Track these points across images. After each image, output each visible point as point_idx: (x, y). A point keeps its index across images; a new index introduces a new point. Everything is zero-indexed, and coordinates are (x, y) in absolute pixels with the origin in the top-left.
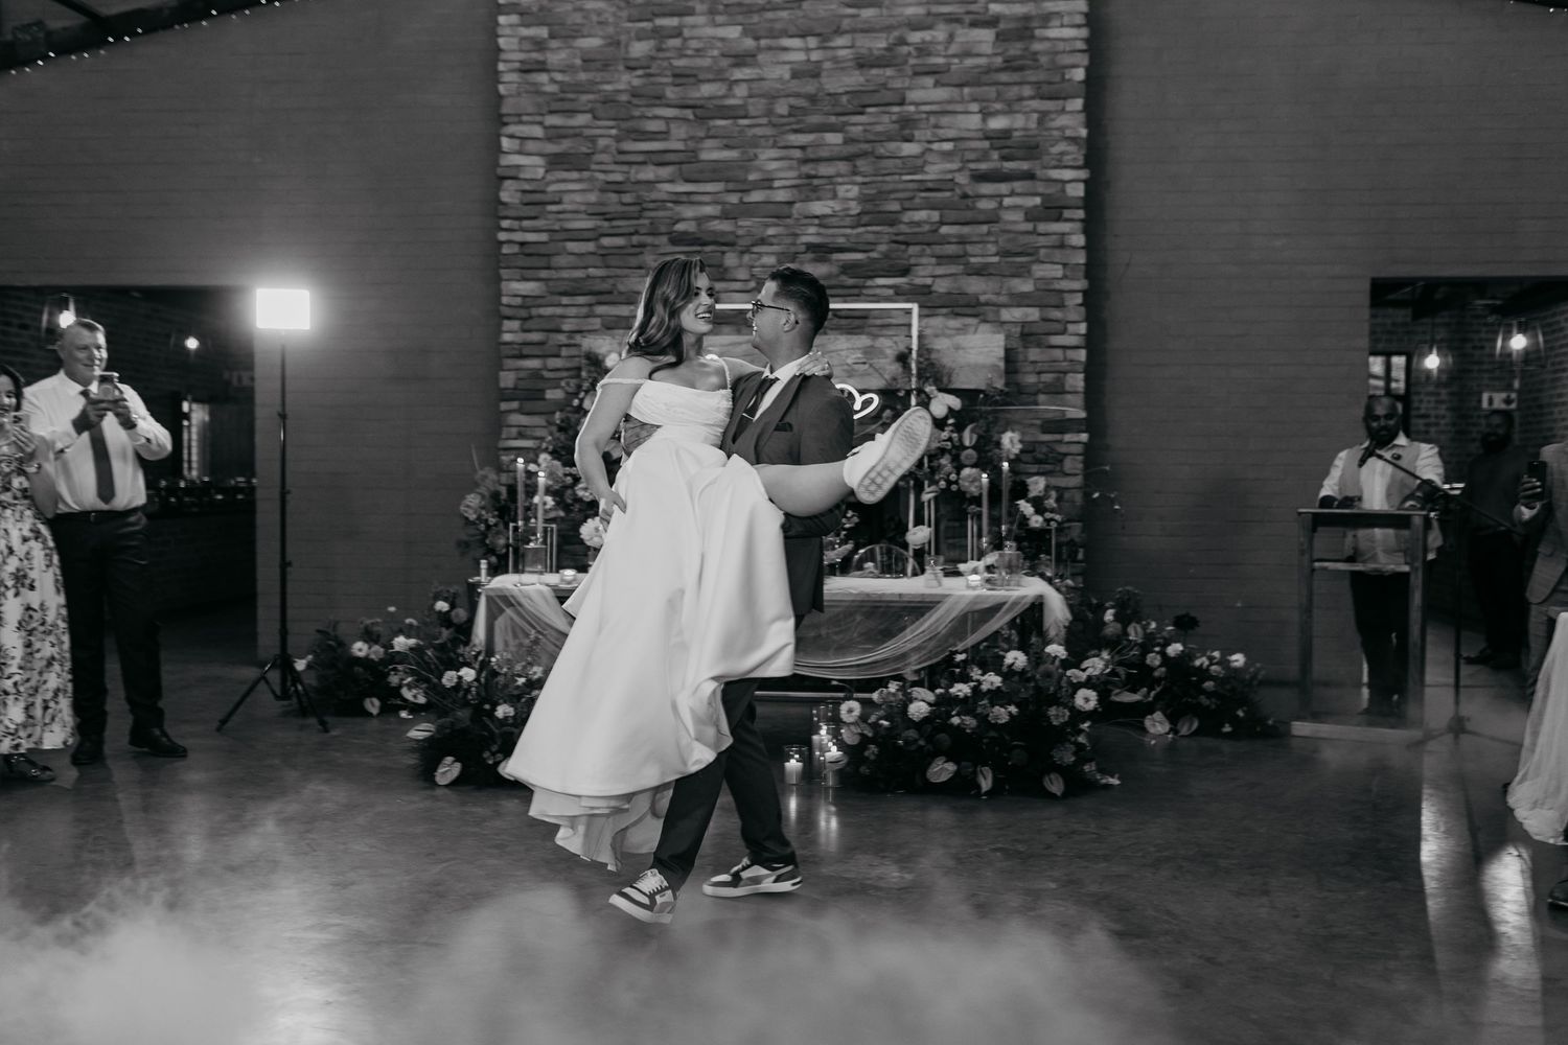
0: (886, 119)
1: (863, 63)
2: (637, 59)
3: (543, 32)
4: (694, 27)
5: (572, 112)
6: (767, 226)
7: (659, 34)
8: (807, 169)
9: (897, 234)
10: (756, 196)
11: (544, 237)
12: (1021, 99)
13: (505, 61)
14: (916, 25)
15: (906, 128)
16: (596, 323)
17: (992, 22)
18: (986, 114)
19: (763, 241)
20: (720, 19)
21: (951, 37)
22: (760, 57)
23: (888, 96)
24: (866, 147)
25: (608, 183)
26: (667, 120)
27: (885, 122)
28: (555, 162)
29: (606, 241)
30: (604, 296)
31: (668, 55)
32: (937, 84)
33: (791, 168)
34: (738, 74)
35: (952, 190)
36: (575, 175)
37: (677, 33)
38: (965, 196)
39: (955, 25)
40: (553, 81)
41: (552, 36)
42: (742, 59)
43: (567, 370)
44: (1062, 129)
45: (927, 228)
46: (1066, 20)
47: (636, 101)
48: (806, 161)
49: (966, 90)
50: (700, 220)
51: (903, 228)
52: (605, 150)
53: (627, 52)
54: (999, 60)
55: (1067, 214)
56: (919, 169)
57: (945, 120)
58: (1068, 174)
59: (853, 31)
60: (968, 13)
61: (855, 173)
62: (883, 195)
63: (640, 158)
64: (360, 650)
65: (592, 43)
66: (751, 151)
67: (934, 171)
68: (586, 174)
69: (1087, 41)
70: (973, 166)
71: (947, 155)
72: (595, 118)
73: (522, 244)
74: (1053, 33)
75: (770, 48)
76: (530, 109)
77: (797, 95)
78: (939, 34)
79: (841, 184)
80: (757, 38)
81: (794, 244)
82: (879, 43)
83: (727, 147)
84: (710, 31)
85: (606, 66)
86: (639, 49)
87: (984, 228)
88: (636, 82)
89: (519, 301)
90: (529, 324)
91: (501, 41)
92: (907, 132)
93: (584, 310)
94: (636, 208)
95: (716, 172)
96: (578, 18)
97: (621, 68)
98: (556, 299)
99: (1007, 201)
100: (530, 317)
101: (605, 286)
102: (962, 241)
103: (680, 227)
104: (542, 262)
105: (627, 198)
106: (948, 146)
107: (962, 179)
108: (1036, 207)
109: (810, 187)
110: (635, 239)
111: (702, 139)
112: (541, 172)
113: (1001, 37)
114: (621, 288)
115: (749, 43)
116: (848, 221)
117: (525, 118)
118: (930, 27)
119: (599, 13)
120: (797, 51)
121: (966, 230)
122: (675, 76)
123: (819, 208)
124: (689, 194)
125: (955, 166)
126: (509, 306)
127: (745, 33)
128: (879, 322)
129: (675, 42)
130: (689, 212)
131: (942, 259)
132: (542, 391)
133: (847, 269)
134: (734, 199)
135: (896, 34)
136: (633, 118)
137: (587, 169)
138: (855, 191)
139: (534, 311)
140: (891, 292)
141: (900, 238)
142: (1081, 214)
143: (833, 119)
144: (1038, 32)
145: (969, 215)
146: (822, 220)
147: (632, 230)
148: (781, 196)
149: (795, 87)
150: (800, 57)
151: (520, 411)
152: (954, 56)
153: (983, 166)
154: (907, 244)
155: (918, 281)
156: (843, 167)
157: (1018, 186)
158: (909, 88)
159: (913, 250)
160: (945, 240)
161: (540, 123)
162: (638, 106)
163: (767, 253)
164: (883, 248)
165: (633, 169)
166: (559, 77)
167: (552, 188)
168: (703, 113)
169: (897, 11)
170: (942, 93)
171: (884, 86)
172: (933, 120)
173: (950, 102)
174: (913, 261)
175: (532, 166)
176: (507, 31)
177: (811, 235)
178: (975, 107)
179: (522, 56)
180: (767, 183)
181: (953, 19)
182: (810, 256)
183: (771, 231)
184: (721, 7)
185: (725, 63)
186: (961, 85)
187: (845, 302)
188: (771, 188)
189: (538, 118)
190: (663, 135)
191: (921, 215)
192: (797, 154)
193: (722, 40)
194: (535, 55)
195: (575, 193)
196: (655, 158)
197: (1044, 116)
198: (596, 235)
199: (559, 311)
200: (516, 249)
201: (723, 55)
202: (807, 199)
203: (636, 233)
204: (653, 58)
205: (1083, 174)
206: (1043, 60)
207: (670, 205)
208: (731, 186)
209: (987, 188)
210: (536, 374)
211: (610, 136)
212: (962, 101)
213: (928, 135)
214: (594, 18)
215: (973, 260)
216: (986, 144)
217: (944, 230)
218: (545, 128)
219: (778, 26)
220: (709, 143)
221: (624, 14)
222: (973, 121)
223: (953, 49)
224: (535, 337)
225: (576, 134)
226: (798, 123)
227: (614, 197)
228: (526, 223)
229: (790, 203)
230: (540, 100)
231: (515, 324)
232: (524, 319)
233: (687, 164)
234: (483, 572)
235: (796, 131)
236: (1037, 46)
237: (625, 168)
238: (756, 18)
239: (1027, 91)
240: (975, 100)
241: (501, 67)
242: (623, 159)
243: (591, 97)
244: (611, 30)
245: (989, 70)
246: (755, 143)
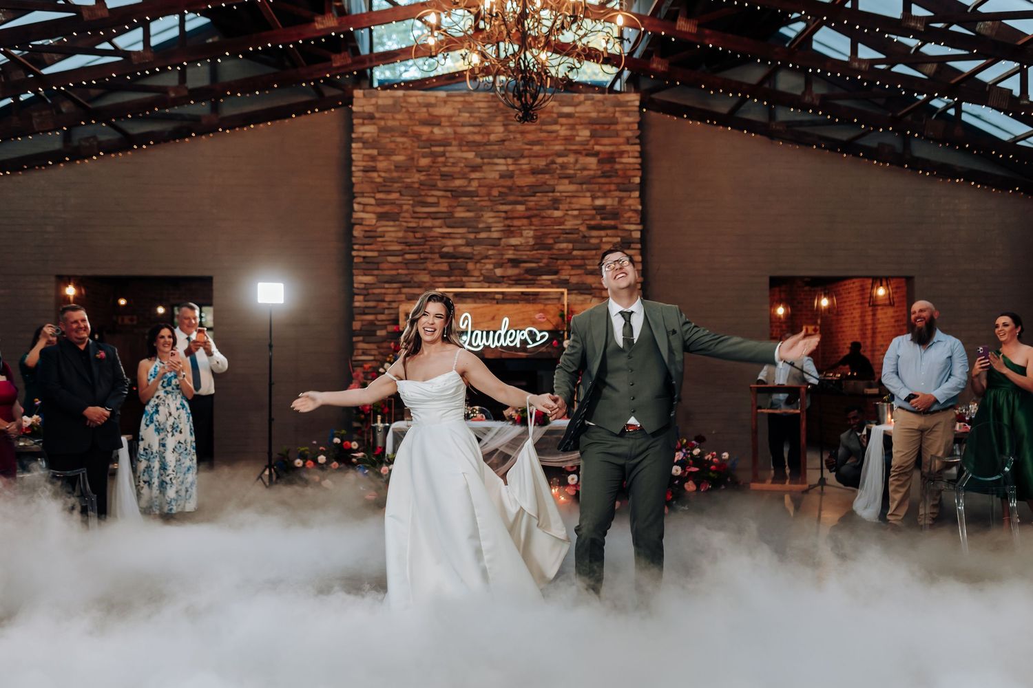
0: (546, 199)
1: (534, 172)
2: (423, 167)
3: (375, 152)
4: (451, 152)
5: (389, 192)
6: (488, 250)
7: (434, 155)
8: (508, 222)
9: (552, 255)
10: (483, 235)
11: (375, 254)
12: (610, 191)
13: (356, 166)
14: (560, 155)
15: (555, 203)
16: (403, 297)
17: (596, 154)
18: (594, 198)
19: (487, 257)
20: (464, 148)
21: (576, 161)
22: (484, 168)
23: (546, 188)
24: (535, 212)
25: (408, 227)
26: (438, 197)
27: (545, 200)
28: (381, 216)
29: (408, 256)
30: (406, 284)
31: (438, 165)
32: (570, 183)
33: (500, 222)
34: (473, 175)
35: (578, 234)
36: (391, 223)
37: (443, 154)
38: (584, 237)
39: (578, 155)
40: (379, 176)
41: (379, 154)
42: (475, 168)
43: (388, 320)
44: (630, 206)
45: (566, 252)
46: (631, 154)
47: (422, 187)
48: (507, 218)
49: (584, 186)
50: (455, 247)
51: (555, 252)
52: (407, 211)
53: (418, 163)
54: (599, 172)
55: (632, 246)
56: (562, 224)
57: (574, 200)
58: (633, 227)
59: (529, 156)
60: (585, 150)
61: (531, 224)
62: (545, 235)
63: (425, 216)
64: (299, 463)
65: (400, 158)
66: (480, 213)
67: (569, 224)
68: (397, 223)
69: (640, 164)
70: (588, 222)
71: (575, 217)
72: (401, 195)
73: (364, 257)
74: (625, 160)
75: (489, 164)
76: (368, 190)
77: (503, 187)
78: (571, 159)
79: (525, 230)
80: (482, 158)
81: (502, 259)
82: (542, 163)
83: (468, 211)
84: (459, 154)
85: (407, 170)
86: (424, 162)
87: (594, 252)
88: (422, 178)
89: (363, 286)
90: (368, 298)
91: (354, 156)
92: (556, 206)
93: (397, 291)
94: (422, 240)
95: (463, 223)
96: (393, 146)
97: (415, 171)
98: (382, 285)
99: (604, 240)
100: (368, 294)
101: (408, 279)
102: (583, 258)
103: (445, 250)
104: (376, 266)
105: (418, 235)
106: (576, 213)
107: (583, 228)
108: (618, 242)
109: (509, 231)
110: (422, 256)
111: (455, 207)
112: (374, 221)
113: (600, 162)
114: (416, 279)
115: (479, 160)
116: (528, 248)
117: (365, 195)
118: (566, 156)
119: (403, 143)
120: (502, 165)
121: (585, 253)
122: (442, 175)
123: (514, 241)
124: (449, 233)
125: (579, 222)
126: (358, 288)
127: (476, 155)
128: (544, 297)
129: (441, 159)
130: (449, 242)
131: (574, 267)
132: (375, 331)
133: (528, 271)
134: (472, 236)
135: (550, 159)
136: (421, 195)
137: (398, 220)
138: (531, 233)
139: (370, 291)
140: (549, 282)
141: (553, 256)
142: (639, 246)
143: (520, 199)
144: (617, 160)
145: (586, 246)
146: (515, 247)
147: (421, 251)
148: (495, 235)
149: (502, 182)
150: (504, 168)
151: (363, 341)
152: (578, 170)
153: (593, 223)
154: (557, 259)
155: (563, 277)
156: (525, 221)
157: (610, 232)
158: (557, 185)
159: (559, 262)
160: (575, 258)
161: (374, 197)
162: (423, 190)
163: (489, 263)
164: (545, 261)
165: (421, 221)
166: (383, 174)
167: (380, 229)
168: (456, 194)
169: (551, 147)
170: (572, 188)
171: (545, 183)
172: (568, 200)
173: (577, 191)
174: (560, 267)
175: (370, 218)
176: (357, 151)
177: (510, 254)
178: (588, 194)
179: (364, 164)
180: (488, 229)
181: (577, 152)
182: (509, 264)
183: (490, 252)
184: (465, 143)
185: (467, 170)
186: (581, 184)
187: (528, 287)
188: (490, 231)
189: (372, 195)
190: (436, 204)
191: (564, 245)
192: (503, 215)
193: (466, 159)
194: (371, 164)
195: (391, 232)
196: (432, 216)
197: (621, 200)
198: (402, 253)
199: (383, 291)
200: (361, 260)
201: (466, 166)
202: (508, 237)
203: (423, 252)
204: (431, 167)
205: (640, 227)
206: (620, 173)
207: (440, 239)
208: (470, 230)
209: (594, 233)
210: (372, 323)
211: (409, 204)
212: (582, 191)
213: (566, 207)
214: (401, 146)
215: (588, 267)
216: (594, 212)
217: (575, 253)
218: (376, 199)
219: (493, 153)
220: (459, 209)
221: (416, 144)
222: (588, 201)
223: (578, 166)
224: (371, 304)
225: (392, 203)
226: (504, 199)
227: (411, 234)
228: (366, 247)
229: (500, 239)
230: (373, 185)
231: (361, 298)
232: (365, 295)
233: (449, 219)
234: (379, 421)
235: (502, 204)
236: (617, 166)
237: (417, 220)
238: (482, 149)
239: (613, 187)
240: (588, 191)
241: (354, 169)
242: (417, 217)
243: (399, 185)
244: (409, 152)
245: (594, 177)
246: (482, 209)
